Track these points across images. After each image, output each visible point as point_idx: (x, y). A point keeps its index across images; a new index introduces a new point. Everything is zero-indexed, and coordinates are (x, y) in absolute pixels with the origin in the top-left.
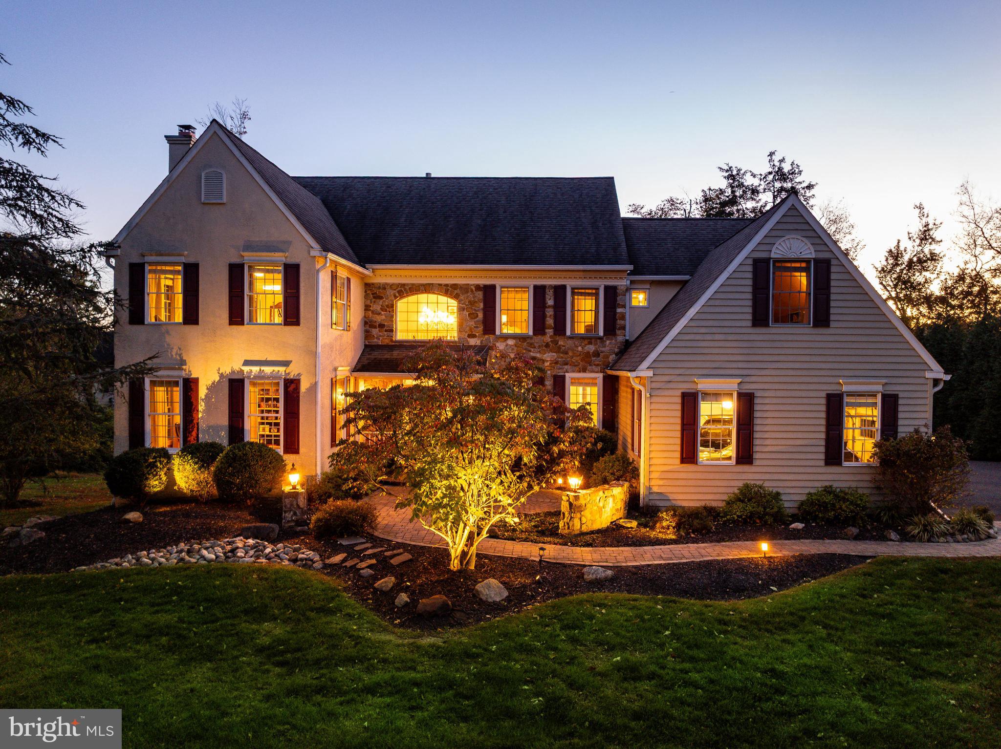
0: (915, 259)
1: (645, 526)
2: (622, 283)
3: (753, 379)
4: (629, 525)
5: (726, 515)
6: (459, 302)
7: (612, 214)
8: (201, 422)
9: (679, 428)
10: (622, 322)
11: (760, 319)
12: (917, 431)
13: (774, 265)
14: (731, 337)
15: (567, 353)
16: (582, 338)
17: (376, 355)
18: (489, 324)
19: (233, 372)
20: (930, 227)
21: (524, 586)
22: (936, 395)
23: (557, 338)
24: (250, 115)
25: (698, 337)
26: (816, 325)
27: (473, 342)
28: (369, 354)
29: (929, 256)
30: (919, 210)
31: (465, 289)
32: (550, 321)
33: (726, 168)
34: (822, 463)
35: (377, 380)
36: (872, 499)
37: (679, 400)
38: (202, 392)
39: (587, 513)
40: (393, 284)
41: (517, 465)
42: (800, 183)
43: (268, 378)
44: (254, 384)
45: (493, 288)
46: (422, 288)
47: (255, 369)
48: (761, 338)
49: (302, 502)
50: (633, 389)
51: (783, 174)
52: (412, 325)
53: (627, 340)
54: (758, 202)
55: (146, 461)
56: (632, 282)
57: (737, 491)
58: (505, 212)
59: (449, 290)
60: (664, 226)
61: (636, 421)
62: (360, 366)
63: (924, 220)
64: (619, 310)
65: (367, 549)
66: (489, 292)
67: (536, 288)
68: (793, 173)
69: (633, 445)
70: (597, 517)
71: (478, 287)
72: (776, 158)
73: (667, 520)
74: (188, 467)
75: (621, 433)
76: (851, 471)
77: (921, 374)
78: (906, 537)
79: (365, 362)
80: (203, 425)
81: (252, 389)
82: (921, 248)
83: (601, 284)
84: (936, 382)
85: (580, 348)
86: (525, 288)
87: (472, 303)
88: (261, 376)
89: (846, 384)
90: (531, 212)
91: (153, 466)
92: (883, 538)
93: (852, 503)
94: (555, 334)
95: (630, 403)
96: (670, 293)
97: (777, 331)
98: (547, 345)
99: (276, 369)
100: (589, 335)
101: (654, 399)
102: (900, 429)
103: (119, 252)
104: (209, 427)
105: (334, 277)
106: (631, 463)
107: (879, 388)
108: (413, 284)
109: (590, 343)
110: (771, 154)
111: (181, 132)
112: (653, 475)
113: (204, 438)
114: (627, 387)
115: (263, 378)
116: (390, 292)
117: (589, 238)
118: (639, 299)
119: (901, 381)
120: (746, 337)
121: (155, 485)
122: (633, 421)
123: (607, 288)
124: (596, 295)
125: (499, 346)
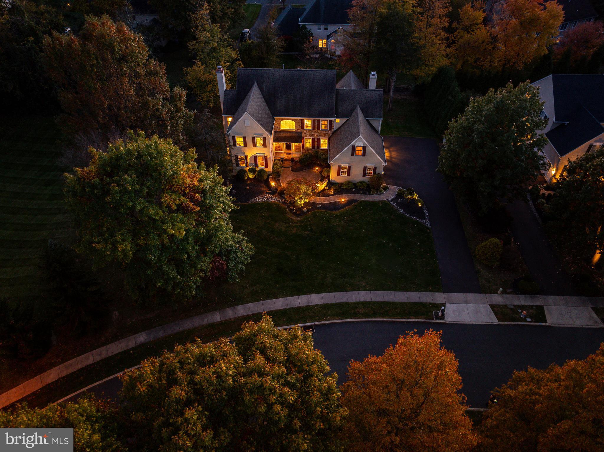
3: (351, 164)
4: (327, 190)
6: (296, 123)
9: (337, 171)
10: (334, 126)
11: (353, 155)
13: (356, 147)
14: (347, 158)
15: (320, 133)
16: (323, 130)
17: (277, 134)
18: (302, 127)
19: (254, 155)
21: (309, 209)
25: (341, 157)
26: (363, 156)
27: (299, 131)
31: (297, 120)
32: (316, 126)
34: (362, 176)
37: (337, 167)
38: (249, 158)
43: (261, 156)
44: (258, 157)
46: (286, 119)
47: (259, 154)
48: (353, 158)
52: (284, 127)
53: (334, 131)
56: (336, 119)
59: (293, 120)
66: (302, 121)
67: (313, 120)
76: (367, 178)
78: (369, 194)
83: (329, 119)
86: (310, 120)
89: (367, 165)
92: (366, 194)
94: (317, 129)
96: (346, 119)
97: (356, 157)
98: (316, 132)
99: (263, 154)
101: (333, 166)
107: (373, 166)
109: (326, 131)
112: (332, 177)
116: (279, 120)
118: (338, 121)
119: (377, 165)
120: (350, 158)
121: (246, 178)
124: (327, 121)
125: (305, 132)
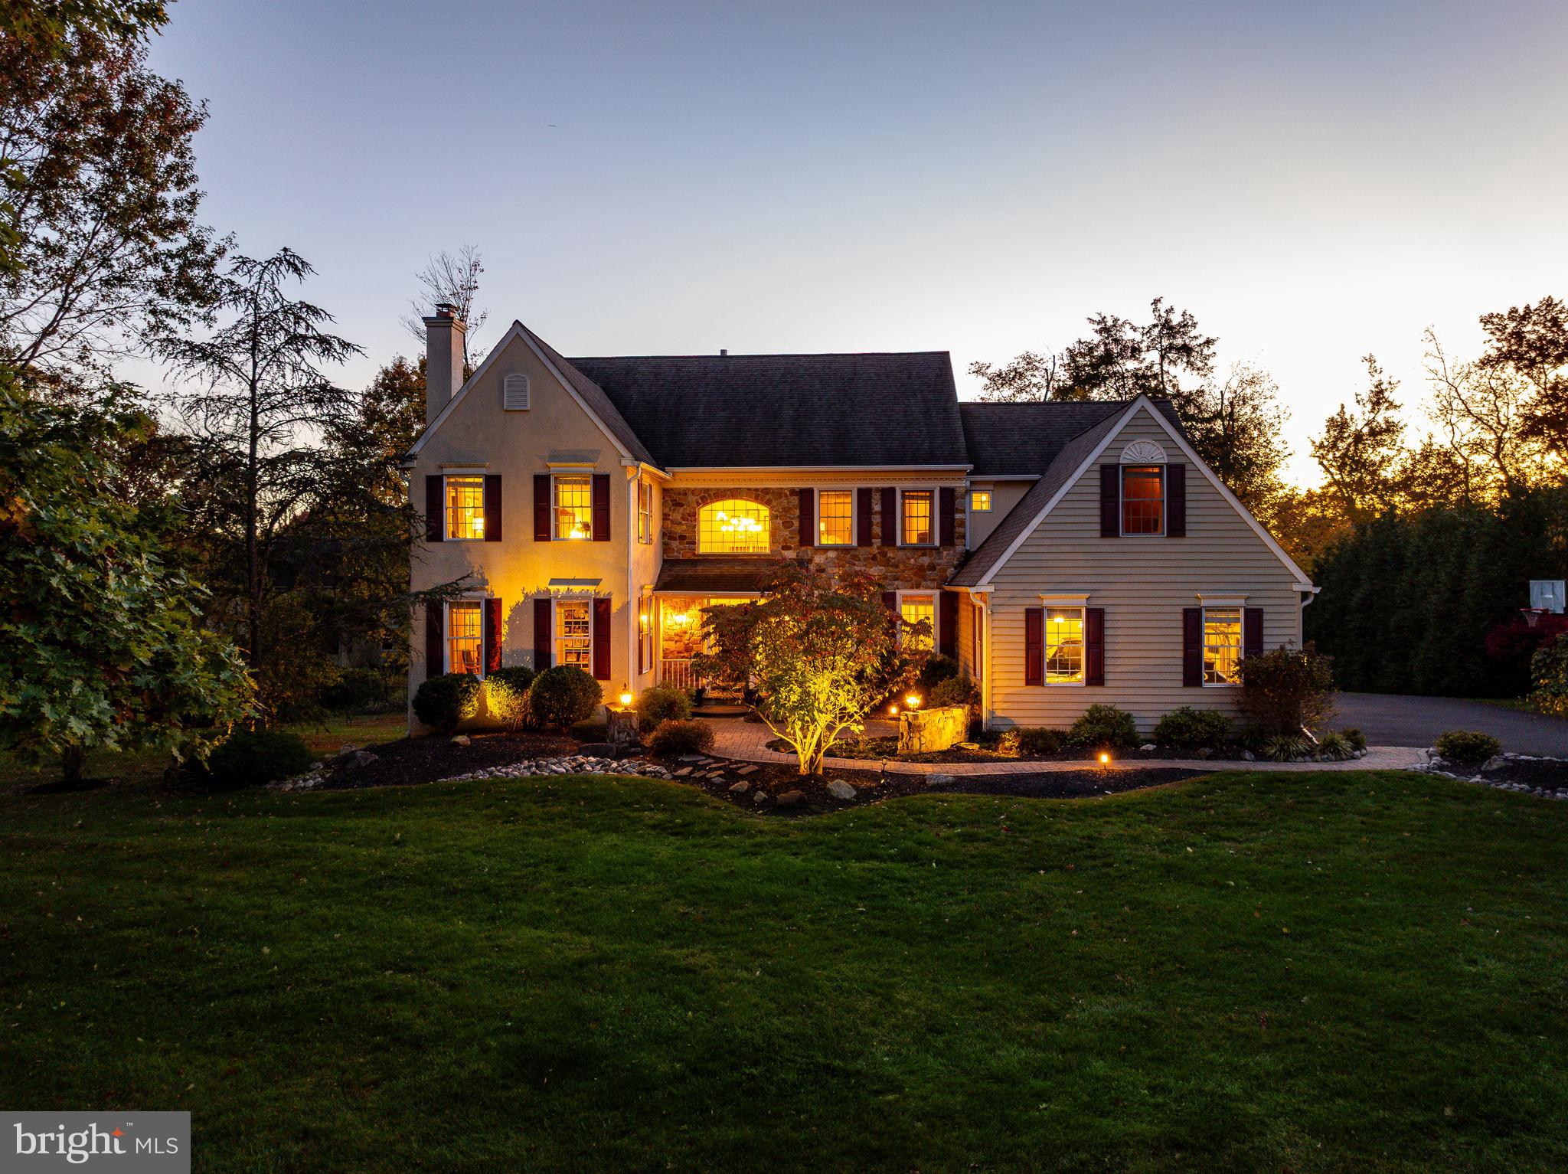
0: (1366, 430)
1: (988, 749)
2: (961, 484)
3: (1104, 594)
4: (970, 747)
5: (1073, 737)
6: (771, 509)
7: (947, 401)
8: (504, 646)
9: (1023, 646)
10: (961, 530)
11: (1109, 529)
12: (1282, 648)
13: (1123, 471)
14: (1078, 549)
15: (897, 567)
16: (914, 548)
17: (678, 571)
18: (806, 534)
19: (539, 592)
20: (1383, 387)
21: (871, 789)
22: (1305, 609)
23: (886, 549)
24: (483, 265)
25: (1042, 549)
26: (1171, 535)
27: (790, 555)
28: (670, 570)
29: (1384, 426)
30: (1369, 364)
31: (779, 493)
32: (877, 530)
33: (1098, 318)
34: (1181, 684)
35: (678, 600)
36: (1236, 722)
37: (1023, 617)
38: (506, 614)
39: (926, 733)
40: (695, 489)
41: (860, 677)
42: (1196, 338)
43: (577, 598)
44: (560, 605)
45: (811, 491)
46: (729, 493)
47: (563, 589)
48: (1114, 549)
49: (635, 723)
50: (974, 607)
51: (1171, 328)
52: (717, 537)
53: (967, 551)
54: (1141, 362)
55: (460, 686)
56: (972, 483)
57: (1086, 714)
58: (820, 399)
59: (759, 495)
60: (1011, 412)
61: (977, 641)
62: (661, 584)
63: (1377, 377)
64: (958, 516)
65: (710, 764)
66: (806, 498)
67: (860, 491)
68: (1185, 326)
69: (975, 669)
70: (937, 737)
71: (793, 492)
72: (1163, 307)
73: (1010, 741)
74: (502, 692)
75: (962, 658)
76: (1211, 692)
77: (1288, 587)
78: (1261, 757)
79: (667, 579)
80: (506, 650)
81: (558, 610)
82: (1372, 415)
83: (936, 485)
84: (1305, 595)
85: (912, 561)
86: (846, 492)
87: (786, 510)
88: (569, 596)
89: (1205, 598)
90: (850, 399)
91: (466, 691)
92: (1240, 758)
93: (1208, 724)
94: (883, 544)
95: (971, 623)
96: (1018, 494)
97: (1129, 543)
98: (874, 558)
99: (585, 588)
100: (924, 545)
101: (996, 616)
102: (1266, 647)
103: (415, 464)
104: (513, 652)
105: (640, 486)
106: (972, 688)
107: (1242, 602)
108: (718, 489)
109: (924, 555)
110: (1156, 302)
111: (439, 313)
112: (997, 698)
113: (506, 663)
114: (968, 604)
115: (571, 597)
116: (692, 498)
117: (921, 431)
118: (981, 501)
119: (1265, 594)
120: (1094, 549)
121: (469, 711)
122: (974, 643)
123: (943, 491)
124: (931, 498)
125: (819, 559)
